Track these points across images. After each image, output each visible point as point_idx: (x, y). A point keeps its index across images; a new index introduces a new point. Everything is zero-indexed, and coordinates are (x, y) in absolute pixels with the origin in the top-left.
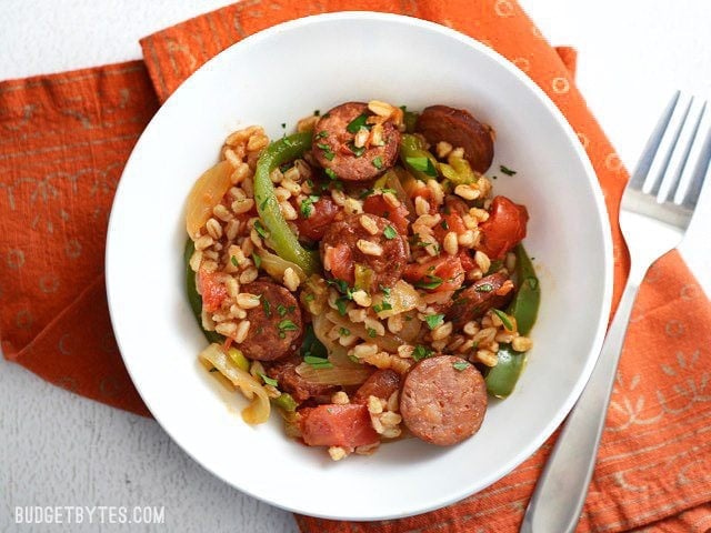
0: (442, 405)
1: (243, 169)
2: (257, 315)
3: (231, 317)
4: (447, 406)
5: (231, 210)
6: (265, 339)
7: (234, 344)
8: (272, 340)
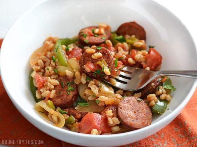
0: (135, 112)
1: (52, 45)
2: (59, 88)
3: (48, 88)
4: (137, 113)
5: (47, 57)
6: (62, 96)
7: (50, 99)
8: (65, 96)
